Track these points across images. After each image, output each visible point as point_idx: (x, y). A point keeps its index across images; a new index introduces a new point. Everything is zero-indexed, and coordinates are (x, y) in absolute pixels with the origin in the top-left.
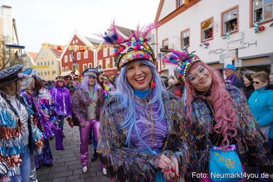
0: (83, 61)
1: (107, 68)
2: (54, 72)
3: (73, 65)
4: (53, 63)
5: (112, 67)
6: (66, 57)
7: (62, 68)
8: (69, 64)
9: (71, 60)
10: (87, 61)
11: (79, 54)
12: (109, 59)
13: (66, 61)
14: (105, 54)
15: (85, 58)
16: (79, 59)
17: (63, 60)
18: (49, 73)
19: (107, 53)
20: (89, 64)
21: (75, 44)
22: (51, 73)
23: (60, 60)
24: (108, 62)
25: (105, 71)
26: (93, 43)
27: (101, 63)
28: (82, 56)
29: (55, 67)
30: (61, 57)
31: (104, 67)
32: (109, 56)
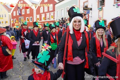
0: (26, 15)
1: (43, 20)
2: (6, 22)
3: (19, 18)
4: (5, 16)
5: (46, 20)
6: (15, 12)
7: (11, 20)
8: (16, 17)
9: (18, 14)
10: (29, 15)
11: (23, 10)
12: (44, 14)
13: (15, 15)
14: (41, 11)
15: (27, 13)
16: (23, 13)
17: (12, 14)
18: (3, 22)
19: (42, 10)
20: (30, 17)
21: (21, 3)
22: (4, 22)
23: (10, 14)
24: (43, 16)
25: (41, 22)
26: (33, 3)
27: (38, 16)
28: (26, 12)
29: (7, 19)
30: (11, 12)
31: (41, 20)
32: (44, 12)
